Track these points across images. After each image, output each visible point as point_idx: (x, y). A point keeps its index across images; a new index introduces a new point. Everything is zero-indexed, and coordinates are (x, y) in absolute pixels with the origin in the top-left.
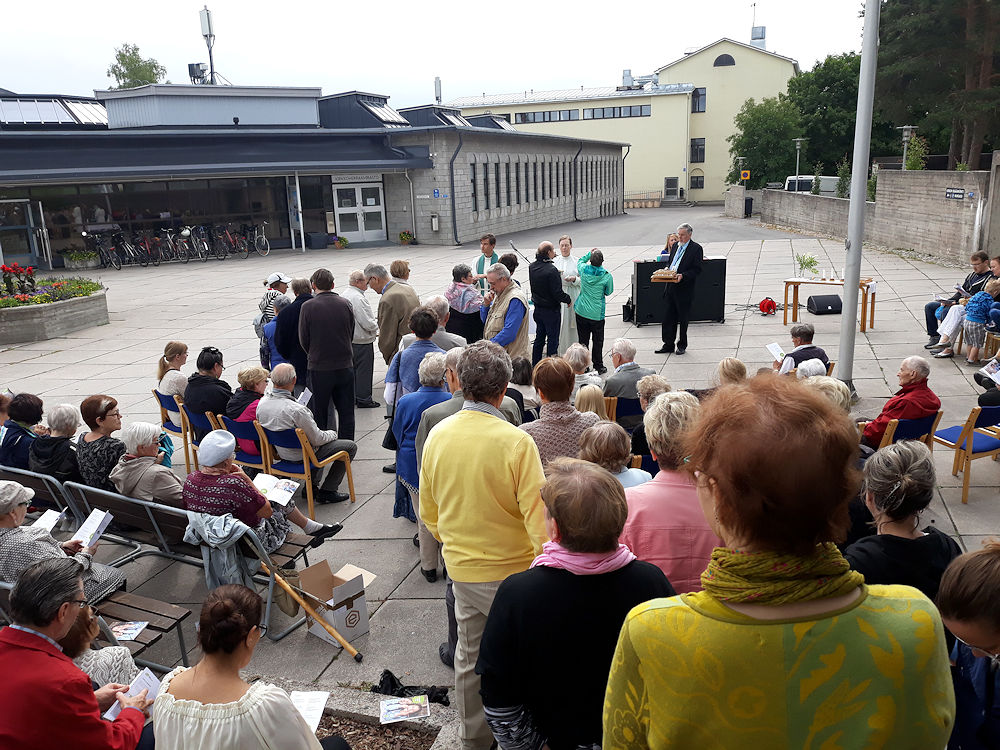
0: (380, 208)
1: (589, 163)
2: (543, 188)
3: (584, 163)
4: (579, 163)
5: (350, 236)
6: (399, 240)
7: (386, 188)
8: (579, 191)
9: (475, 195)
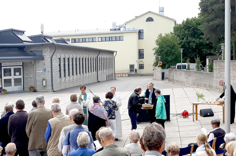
0: (21, 77)
1: (102, 59)
2: (86, 68)
3: (100, 59)
4: (99, 58)
5: (8, 89)
6: (29, 90)
7: (24, 68)
8: (99, 70)
9: (60, 71)
